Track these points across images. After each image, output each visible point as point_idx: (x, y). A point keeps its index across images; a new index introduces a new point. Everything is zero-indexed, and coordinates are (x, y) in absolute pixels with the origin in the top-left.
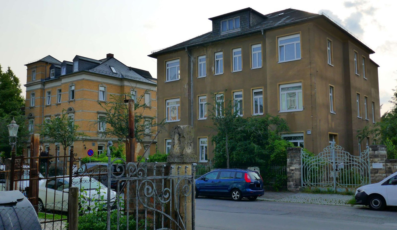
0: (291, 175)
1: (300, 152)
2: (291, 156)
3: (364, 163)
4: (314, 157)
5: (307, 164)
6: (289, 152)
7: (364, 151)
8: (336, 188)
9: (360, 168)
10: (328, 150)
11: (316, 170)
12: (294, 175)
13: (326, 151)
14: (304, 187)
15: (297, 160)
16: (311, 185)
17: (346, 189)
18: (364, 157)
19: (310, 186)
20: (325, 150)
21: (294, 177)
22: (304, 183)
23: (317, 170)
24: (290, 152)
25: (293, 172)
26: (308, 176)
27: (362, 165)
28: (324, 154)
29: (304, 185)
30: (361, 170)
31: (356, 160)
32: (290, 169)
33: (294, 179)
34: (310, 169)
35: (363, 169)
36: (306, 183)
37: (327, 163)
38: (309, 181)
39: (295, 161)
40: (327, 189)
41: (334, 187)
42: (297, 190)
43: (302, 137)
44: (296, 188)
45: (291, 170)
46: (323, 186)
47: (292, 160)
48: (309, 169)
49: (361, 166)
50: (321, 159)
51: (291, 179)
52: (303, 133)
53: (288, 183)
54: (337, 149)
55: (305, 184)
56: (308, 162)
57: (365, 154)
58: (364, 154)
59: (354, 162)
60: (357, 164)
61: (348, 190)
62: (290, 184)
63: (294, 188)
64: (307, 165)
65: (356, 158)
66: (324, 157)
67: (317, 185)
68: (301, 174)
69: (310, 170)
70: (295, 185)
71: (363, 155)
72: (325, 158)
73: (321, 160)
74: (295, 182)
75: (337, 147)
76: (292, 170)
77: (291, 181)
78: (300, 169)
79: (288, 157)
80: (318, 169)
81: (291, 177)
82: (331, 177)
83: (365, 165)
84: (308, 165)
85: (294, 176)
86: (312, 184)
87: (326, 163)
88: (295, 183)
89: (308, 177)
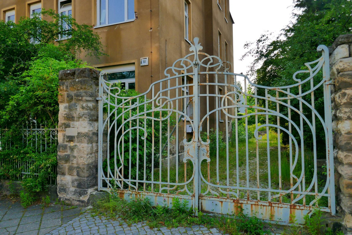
0: (69, 152)
1: (97, 85)
2: (68, 96)
3: (308, 112)
4: (134, 97)
5: (116, 118)
6: (63, 84)
7: (307, 64)
8: (200, 197)
9: (287, 128)
10: (177, 74)
11: (140, 138)
12: (75, 153)
13: (172, 74)
14: (104, 189)
15: (83, 108)
16: (126, 186)
17: (236, 202)
18: (306, 87)
19: (121, 186)
20: (170, 72)
21: (75, 162)
22: (105, 178)
23: (144, 138)
24: (68, 82)
25: (72, 144)
26: (118, 155)
27: (295, 117)
28: (165, 86)
29: (105, 185)
30: (291, 137)
31: (273, 99)
32: (64, 135)
33: (75, 165)
34: (123, 133)
35: (301, 133)
36: (110, 177)
37: (174, 113)
38: (120, 171)
39: (79, 110)
40: (171, 200)
41: (194, 196)
42: (83, 202)
43: (133, 72)
44: (80, 194)
45: (68, 137)
46: (161, 189)
47: (70, 108)
48: (120, 134)
49: (291, 122)
50: (155, 101)
51: (66, 166)
52: (134, 63)
53: (59, 178)
54: (208, 66)
55: (108, 182)
56: (118, 114)
57: (312, 75)
58: (308, 75)
59: (267, 109)
60: (278, 114)
61: (244, 207)
62: (64, 182)
63: (75, 192)
64: (115, 122)
65: (272, 93)
66: (166, 96)
67: (141, 184)
68: (97, 151)
69: (122, 137)
70: (76, 184)
71: (300, 82)
72: (168, 98)
73: (156, 106)
74: (78, 175)
75: (209, 60)
76: (71, 139)
77: (66, 171)
78: (97, 134)
79: (60, 98)
80: (146, 135)
81: (67, 159)
82: (185, 161)
83: (309, 117)
84: (118, 120)
85: (75, 157)
86: (129, 181)
87: (169, 114)
88: (76, 177)
89: (118, 161)
